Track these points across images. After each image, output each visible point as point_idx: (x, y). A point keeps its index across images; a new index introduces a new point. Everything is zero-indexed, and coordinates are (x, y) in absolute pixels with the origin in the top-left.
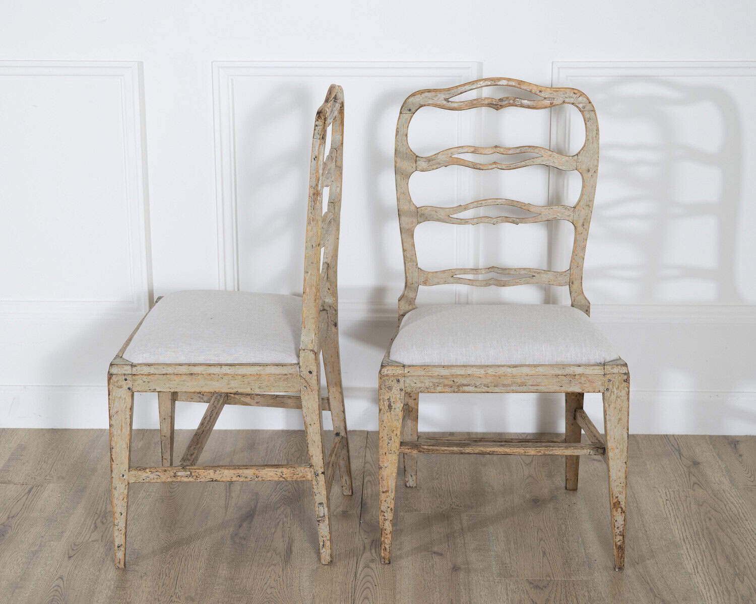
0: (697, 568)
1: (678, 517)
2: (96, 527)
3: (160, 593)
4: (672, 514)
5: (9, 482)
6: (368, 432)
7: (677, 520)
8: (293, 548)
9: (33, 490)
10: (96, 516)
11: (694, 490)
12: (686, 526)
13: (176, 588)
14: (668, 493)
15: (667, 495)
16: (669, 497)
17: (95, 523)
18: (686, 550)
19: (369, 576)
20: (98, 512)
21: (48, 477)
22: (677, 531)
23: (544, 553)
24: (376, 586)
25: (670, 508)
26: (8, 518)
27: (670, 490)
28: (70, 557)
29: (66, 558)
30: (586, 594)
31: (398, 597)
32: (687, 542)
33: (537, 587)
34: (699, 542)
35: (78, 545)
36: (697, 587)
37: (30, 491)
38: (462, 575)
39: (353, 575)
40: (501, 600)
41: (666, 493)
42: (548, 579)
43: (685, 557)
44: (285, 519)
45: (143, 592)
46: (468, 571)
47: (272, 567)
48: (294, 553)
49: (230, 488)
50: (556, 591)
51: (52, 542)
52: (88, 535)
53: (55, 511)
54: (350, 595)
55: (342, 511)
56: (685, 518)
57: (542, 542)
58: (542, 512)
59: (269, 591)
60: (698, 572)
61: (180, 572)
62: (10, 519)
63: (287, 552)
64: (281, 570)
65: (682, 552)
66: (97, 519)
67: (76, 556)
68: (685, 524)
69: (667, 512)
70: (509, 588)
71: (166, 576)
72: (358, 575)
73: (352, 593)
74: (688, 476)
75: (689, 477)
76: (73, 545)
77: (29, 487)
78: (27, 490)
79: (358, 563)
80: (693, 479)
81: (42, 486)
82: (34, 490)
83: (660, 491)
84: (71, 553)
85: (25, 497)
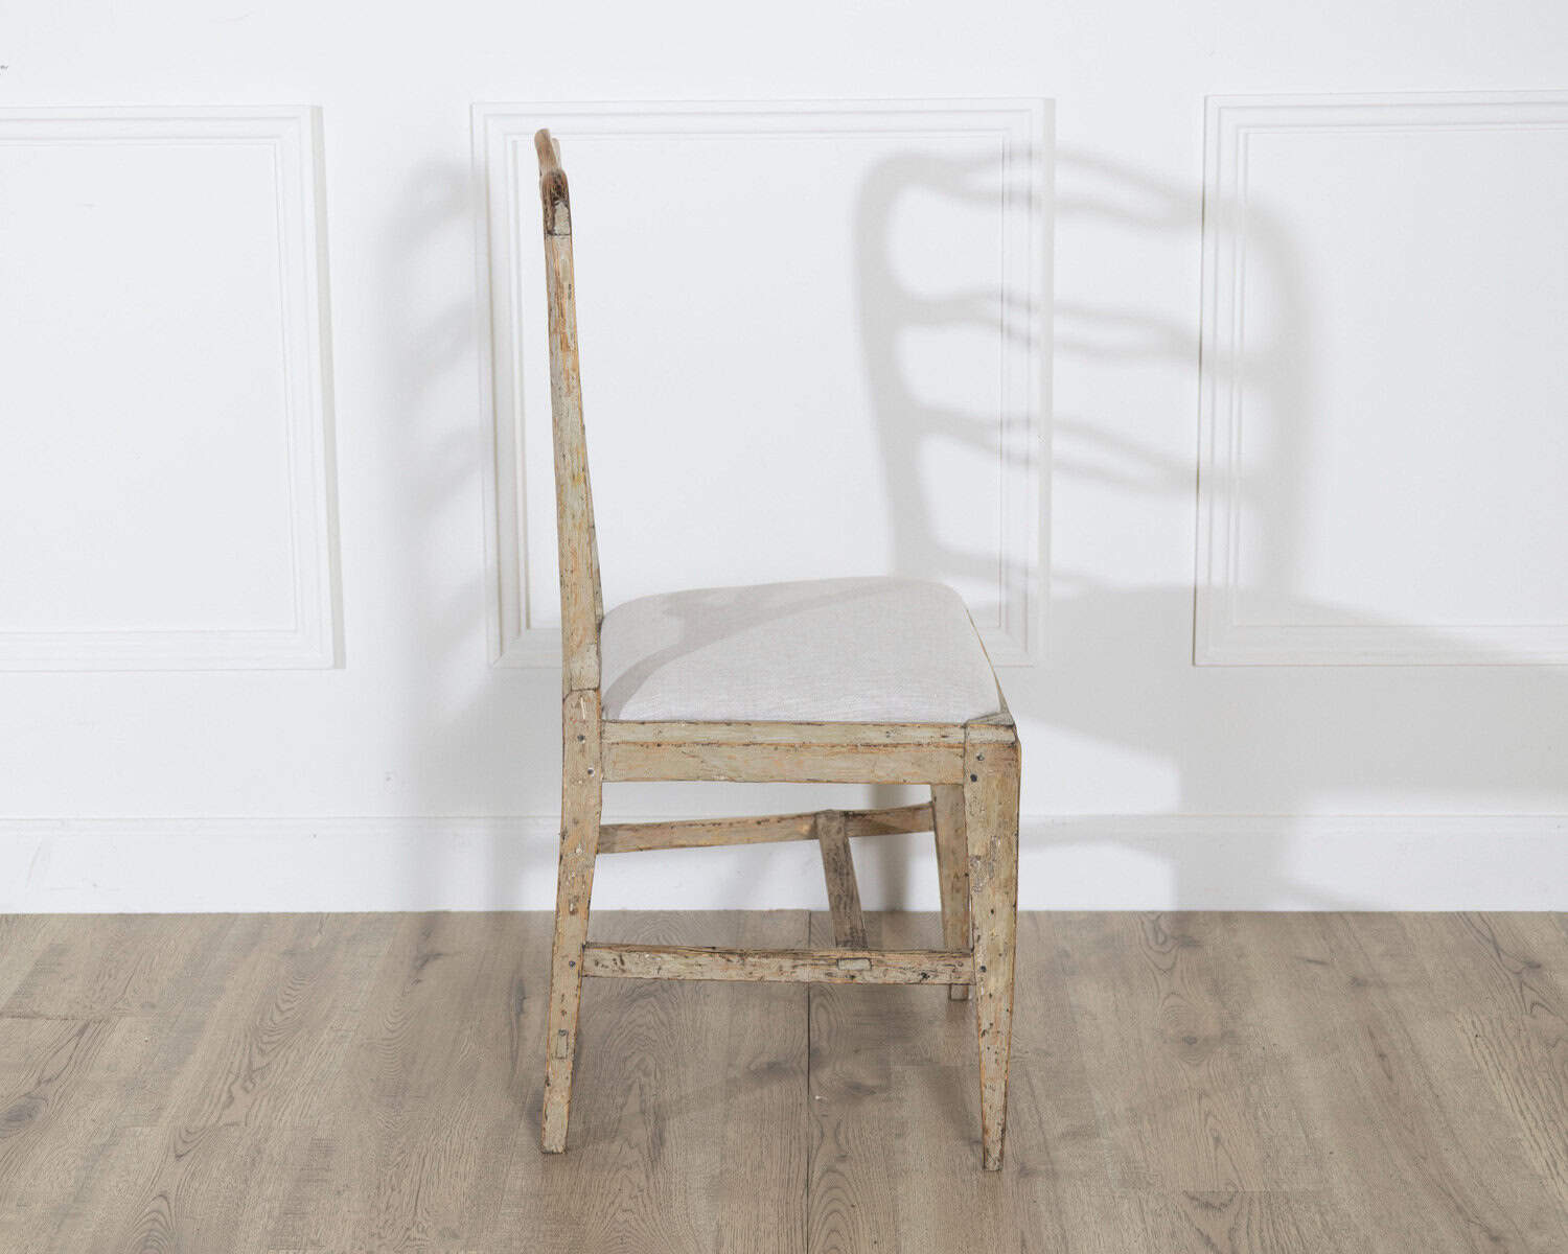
0: (1555, 1166)
1: (1503, 1069)
2: (231, 1099)
3: (381, 1224)
4: (1491, 1064)
5: (35, 1016)
6: (811, 914)
7: (1503, 1075)
8: (666, 1135)
9: (86, 1030)
10: (232, 1077)
11: (1534, 1017)
12: (1523, 1086)
13: (415, 1214)
14: (1477, 1024)
15: (1475, 1027)
16: (1480, 1031)
17: (230, 1091)
18: (1527, 1132)
19: (837, 1187)
20: (235, 1070)
21: (120, 1005)
22: (1504, 1095)
23: (1217, 1140)
24: (853, 1206)
25: (1486, 1052)
26: (39, 1083)
27: (1482, 1018)
28: (179, 1157)
29: (172, 1159)
30: (1317, 1217)
31: (904, 1228)
32: (1528, 1116)
33: (1207, 1205)
34: (1555, 1117)
35: (195, 1133)
36: (1560, 1202)
37: (82, 1032)
38: (1040, 1185)
39: (801, 1185)
40: (1131, 1232)
41: (1473, 1022)
42: (1231, 1189)
43: (1526, 1145)
44: (644, 1079)
45: (344, 1221)
46: (1053, 1175)
47: (624, 1171)
48: (668, 1144)
49: (518, 1021)
50: (1250, 1212)
51: (140, 1129)
52: (216, 1114)
53: (140, 1068)
54: (799, 1223)
55: (768, 1064)
56: (1519, 1070)
57: (1211, 1120)
58: (1206, 1062)
59: (620, 1217)
60: (1558, 1174)
61: (424, 1182)
62: (43, 1085)
63: (653, 1142)
64: (643, 1176)
65: (1520, 1135)
66: (233, 1083)
67: (192, 1154)
68: (1521, 1082)
69: (1479, 1058)
70: (1145, 1208)
71: (393, 1190)
72: (814, 1187)
73: (802, 1220)
74: (1518, 990)
75: (1521, 991)
76: (184, 1134)
77: (81, 1024)
78: (77, 1029)
79: (811, 1161)
80: (1530, 996)
81: (108, 1021)
82: (90, 1031)
83: (1461, 1019)
84: (181, 1149)
85: (73, 1044)
